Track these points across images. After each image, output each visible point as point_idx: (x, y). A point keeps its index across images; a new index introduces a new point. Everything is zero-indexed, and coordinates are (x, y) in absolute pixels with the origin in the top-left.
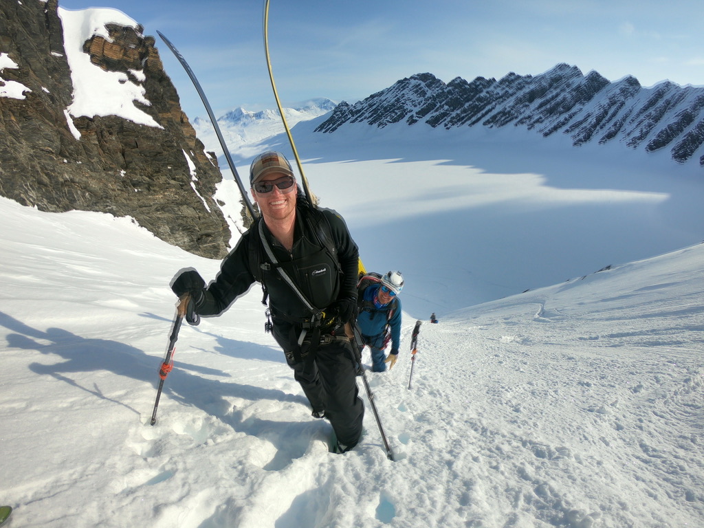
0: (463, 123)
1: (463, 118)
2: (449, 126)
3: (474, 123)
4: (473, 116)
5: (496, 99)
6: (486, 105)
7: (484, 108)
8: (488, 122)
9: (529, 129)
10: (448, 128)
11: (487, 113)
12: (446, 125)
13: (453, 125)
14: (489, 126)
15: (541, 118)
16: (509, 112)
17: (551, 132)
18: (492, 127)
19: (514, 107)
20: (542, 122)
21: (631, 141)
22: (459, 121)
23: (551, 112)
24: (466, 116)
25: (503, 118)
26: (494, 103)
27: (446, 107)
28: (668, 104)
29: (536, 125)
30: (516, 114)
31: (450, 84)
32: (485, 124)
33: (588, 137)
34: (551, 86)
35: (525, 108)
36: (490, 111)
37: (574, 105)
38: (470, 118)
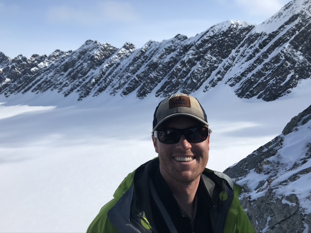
0: (19, 92)
1: (19, 87)
2: (8, 94)
3: (26, 91)
4: (26, 85)
5: (45, 71)
6: (36, 76)
7: (35, 79)
8: (35, 89)
9: (59, 92)
10: (7, 97)
11: (36, 82)
12: (6, 94)
13: (12, 93)
14: (36, 92)
15: (67, 83)
16: (50, 81)
17: (69, 93)
18: (38, 93)
19: (53, 76)
20: (67, 86)
21: (112, 92)
22: (16, 90)
23: (74, 78)
24: (21, 86)
25: (46, 86)
26: (42, 75)
27: (8, 80)
28: (145, 60)
29: (64, 88)
30: (54, 82)
31: (13, 61)
32: (32, 91)
33: (87, 94)
34: (79, 58)
35: (61, 77)
36: (39, 80)
37: (89, 70)
38: (24, 88)
